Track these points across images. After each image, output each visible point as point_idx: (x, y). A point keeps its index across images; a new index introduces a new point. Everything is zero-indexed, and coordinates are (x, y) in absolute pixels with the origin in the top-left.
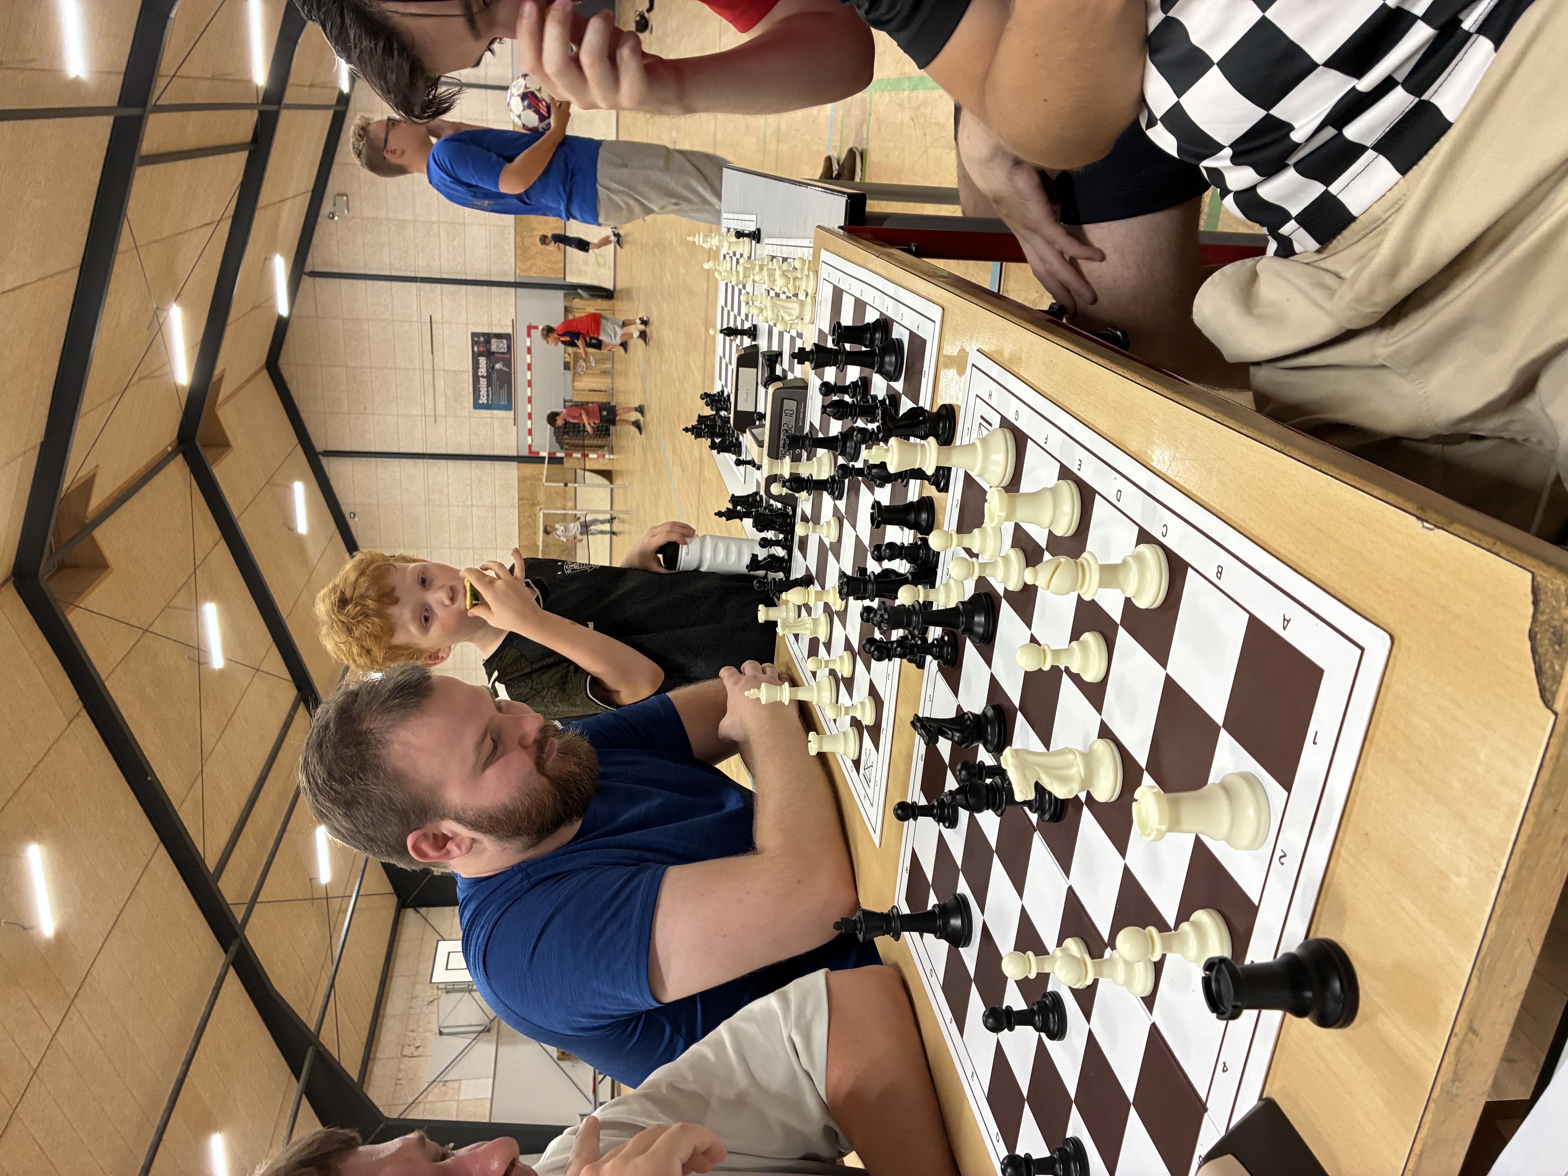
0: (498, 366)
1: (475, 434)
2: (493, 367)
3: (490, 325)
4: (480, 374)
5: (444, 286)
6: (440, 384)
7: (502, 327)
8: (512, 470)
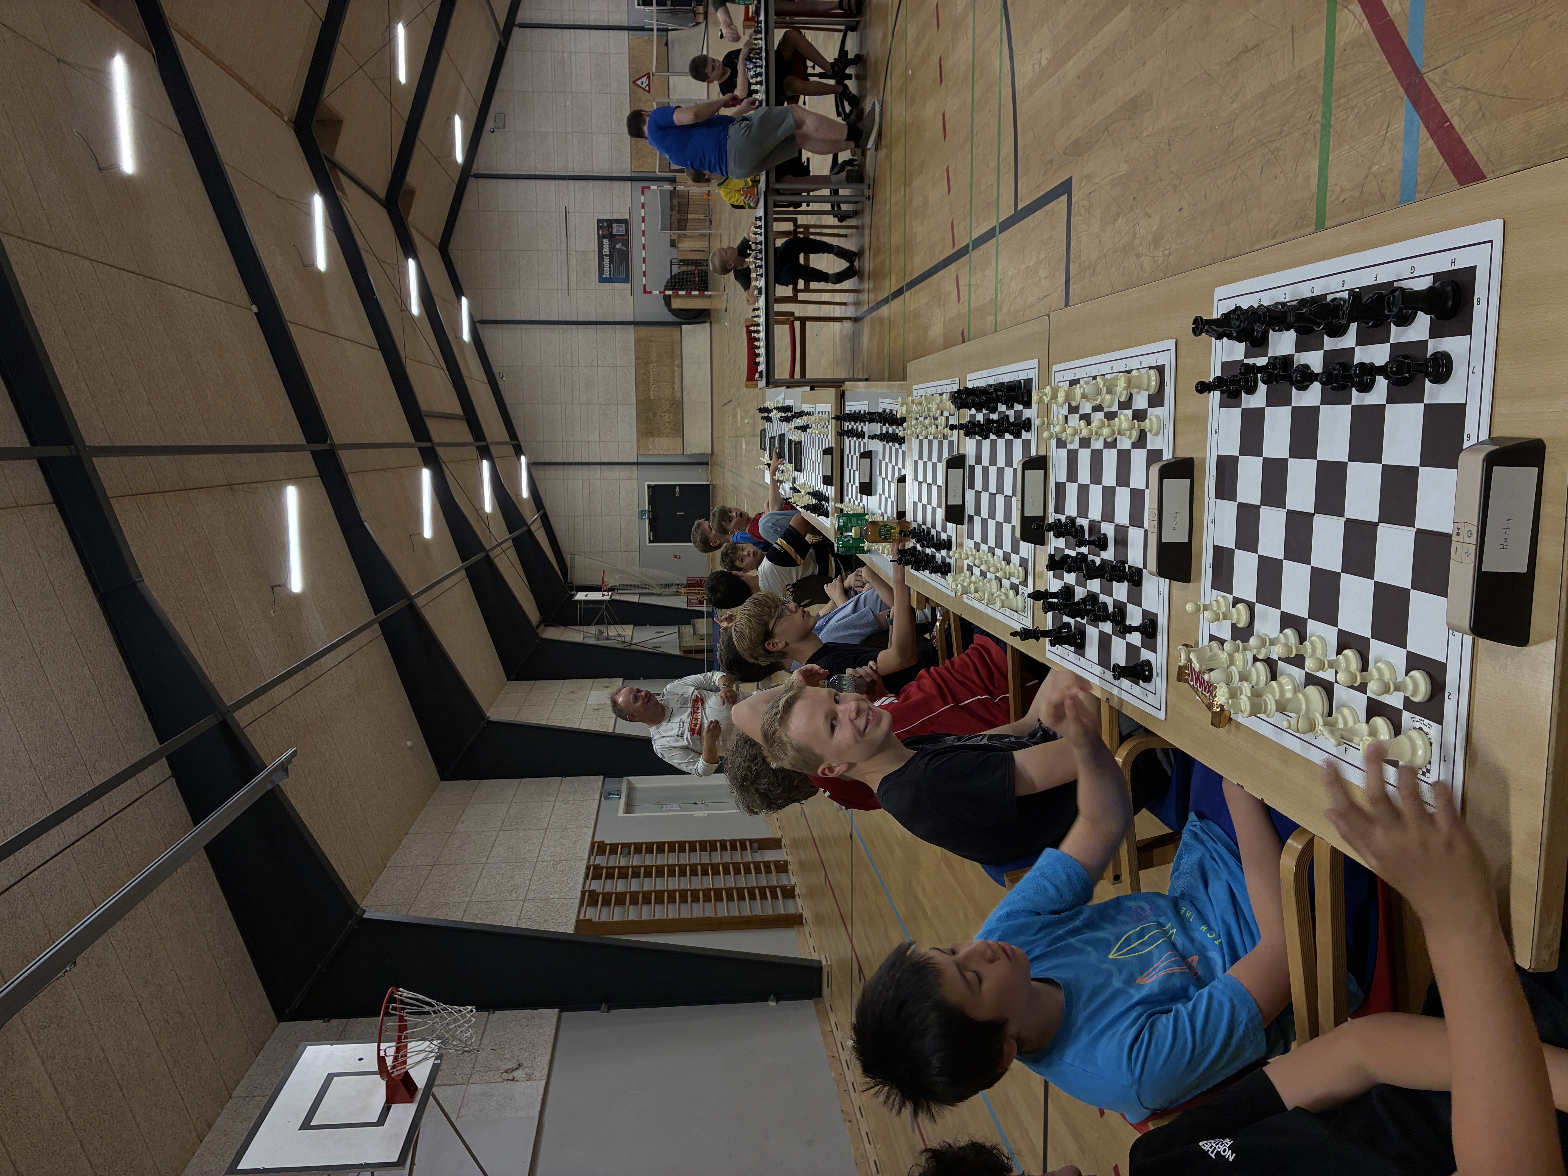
0: (618, 246)
1: (600, 305)
2: (615, 246)
3: (612, 213)
4: (604, 253)
5: (576, 182)
6: (573, 261)
7: (621, 214)
8: (630, 334)
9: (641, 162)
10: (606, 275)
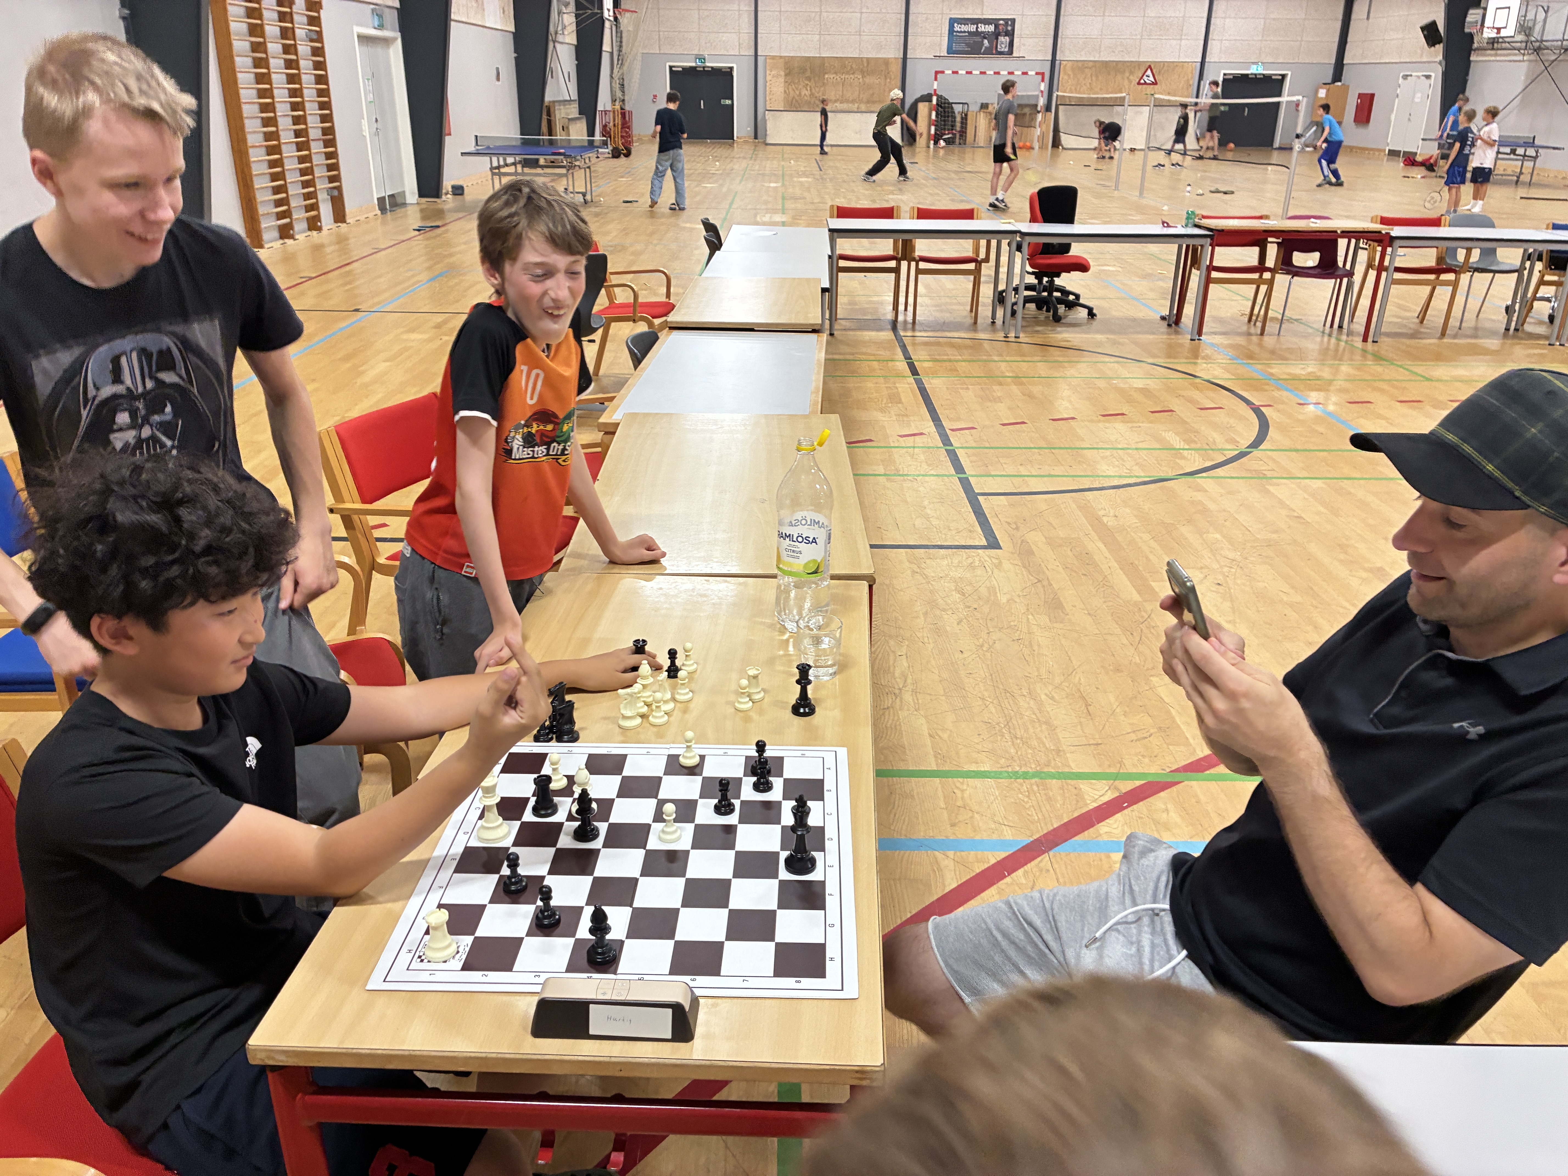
1: (927, 19)
2: (985, 38)
3: (1021, 37)
4: (980, 25)
7: (1020, 46)
8: (894, 53)
9: (1070, 73)
10: (957, 28)
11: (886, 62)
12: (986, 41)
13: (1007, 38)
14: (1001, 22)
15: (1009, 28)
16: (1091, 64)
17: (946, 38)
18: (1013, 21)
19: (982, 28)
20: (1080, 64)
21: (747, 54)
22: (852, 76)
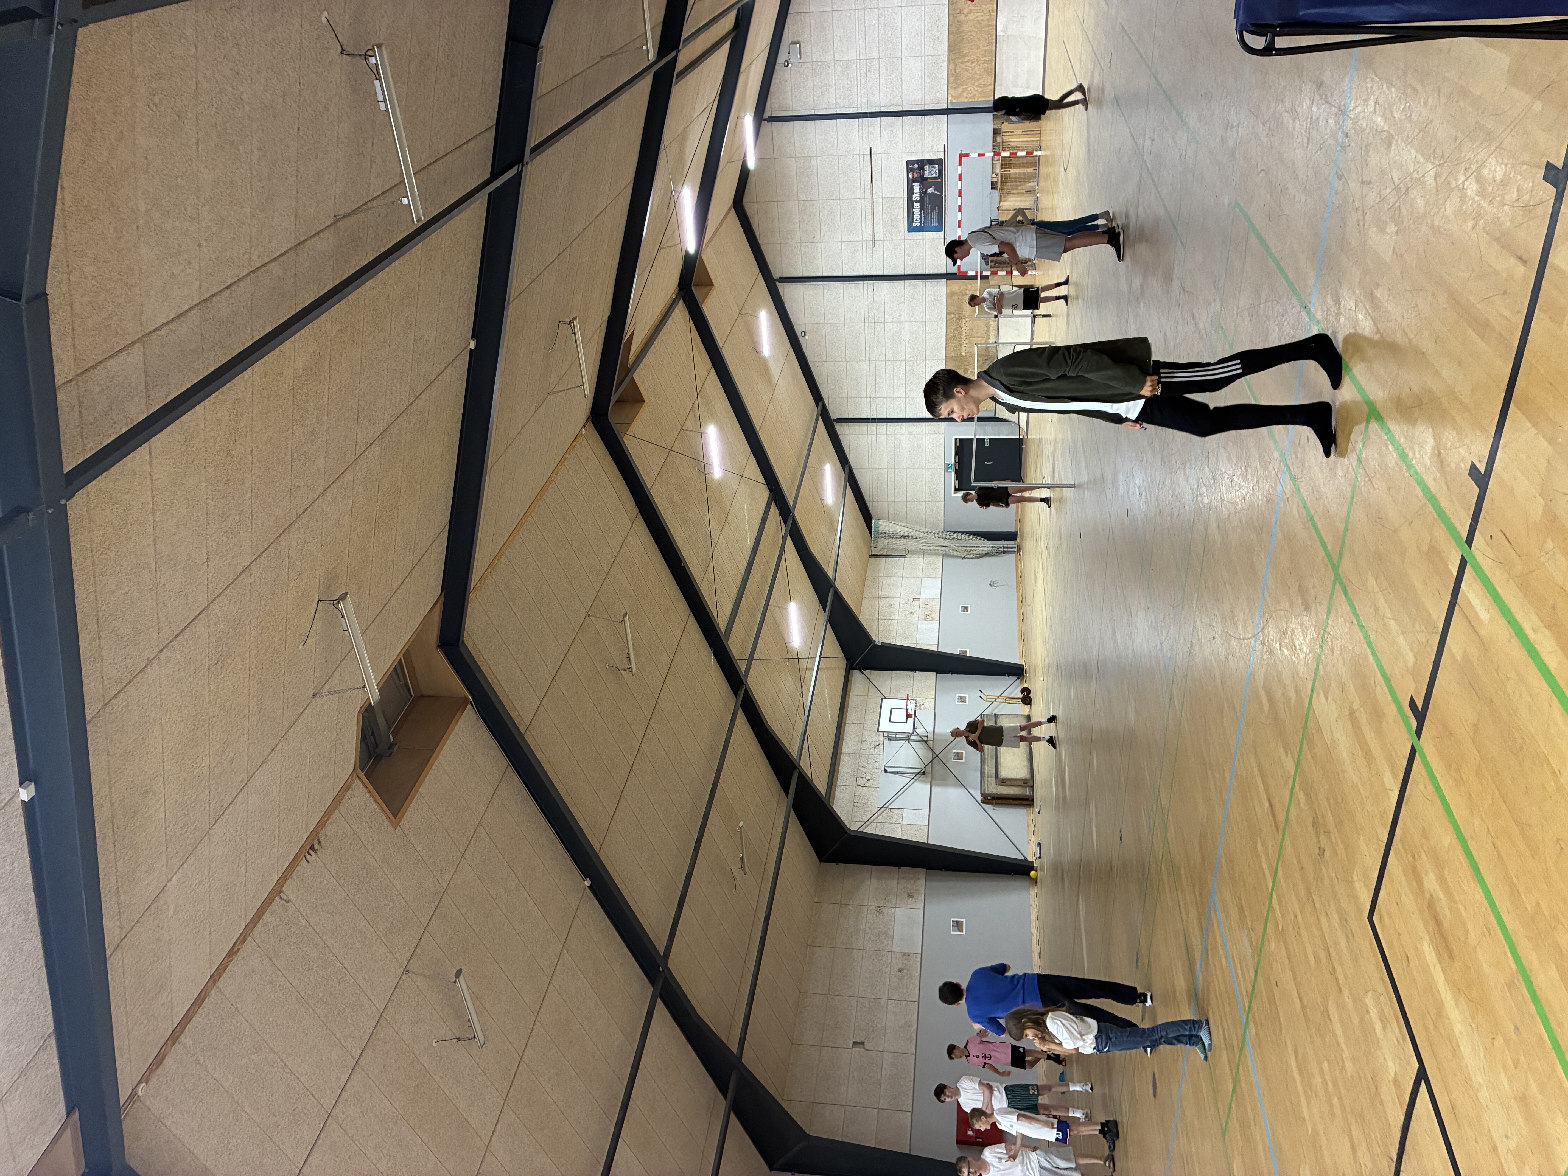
1: (909, 256)
2: (926, 191)
3: (924, 152)
4: (914, 199)
5: (883, 118)
6: (878, 209)
7: (935, 153)
8: (941, 287)
9: (960, 90)
10: (916, 223)
11: (949, 296)
12: (929, 191)
13: (926, 167)
14: (910, 176)
15: (916, 166)
16: (952, 66)
17: (927, 233)
18: (909, 163)
19: (916, 196)
20: (951, 79)
21: (943, 427)
22: (963, 329)
